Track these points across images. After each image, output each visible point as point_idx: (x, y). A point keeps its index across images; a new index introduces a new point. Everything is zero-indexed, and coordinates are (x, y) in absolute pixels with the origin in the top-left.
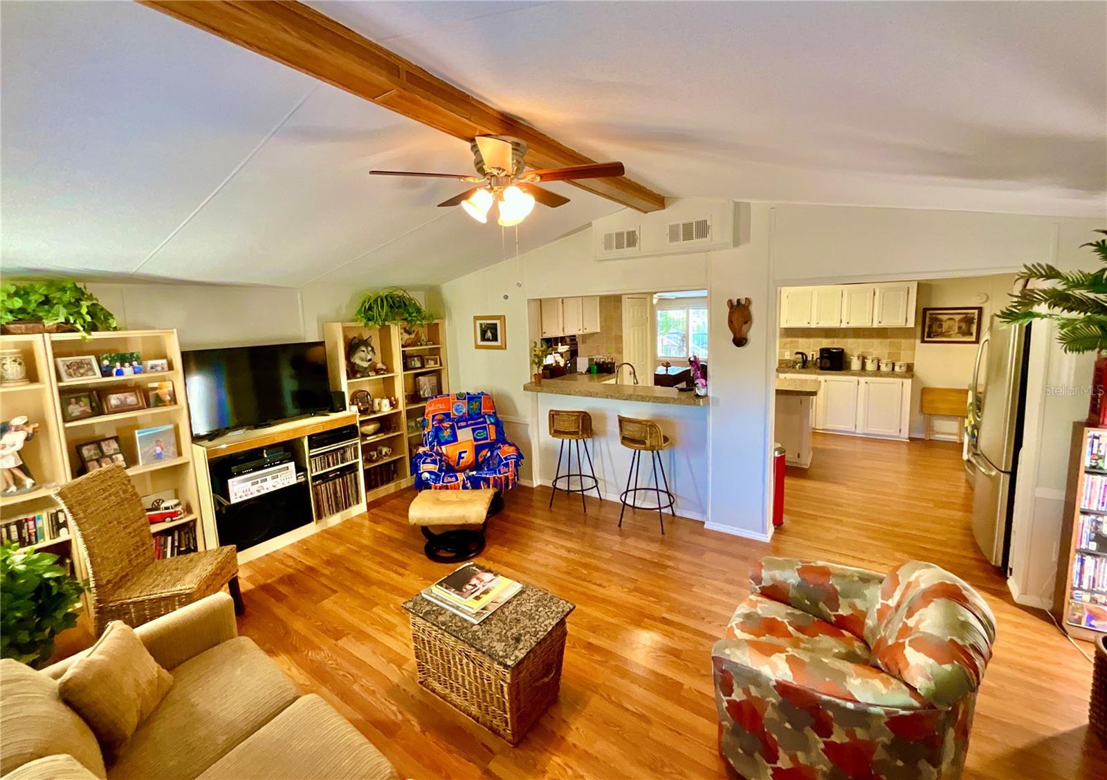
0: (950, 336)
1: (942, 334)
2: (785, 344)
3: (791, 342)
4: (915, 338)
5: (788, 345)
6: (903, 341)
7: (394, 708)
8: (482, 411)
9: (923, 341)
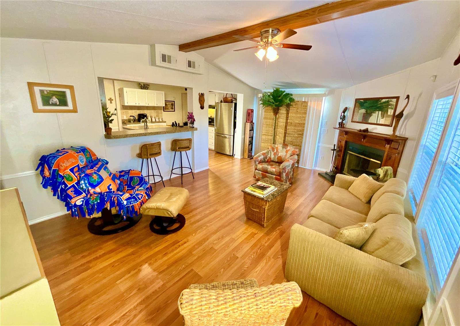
0: (169, 109)
1: (167, 109)
2: (124, 112)
3: (126, 112)
4: (161, 110)
5: (125, 113)
6: (159, 111)
7: (275, 233)
8: (92, 158)
9: (164, 111)
